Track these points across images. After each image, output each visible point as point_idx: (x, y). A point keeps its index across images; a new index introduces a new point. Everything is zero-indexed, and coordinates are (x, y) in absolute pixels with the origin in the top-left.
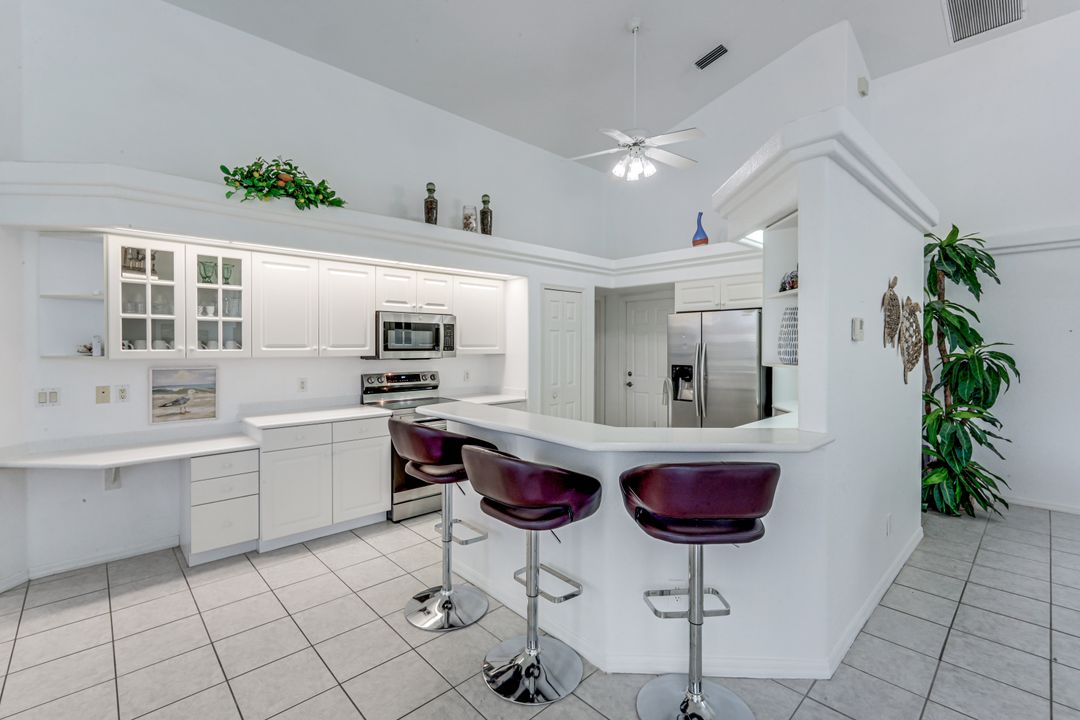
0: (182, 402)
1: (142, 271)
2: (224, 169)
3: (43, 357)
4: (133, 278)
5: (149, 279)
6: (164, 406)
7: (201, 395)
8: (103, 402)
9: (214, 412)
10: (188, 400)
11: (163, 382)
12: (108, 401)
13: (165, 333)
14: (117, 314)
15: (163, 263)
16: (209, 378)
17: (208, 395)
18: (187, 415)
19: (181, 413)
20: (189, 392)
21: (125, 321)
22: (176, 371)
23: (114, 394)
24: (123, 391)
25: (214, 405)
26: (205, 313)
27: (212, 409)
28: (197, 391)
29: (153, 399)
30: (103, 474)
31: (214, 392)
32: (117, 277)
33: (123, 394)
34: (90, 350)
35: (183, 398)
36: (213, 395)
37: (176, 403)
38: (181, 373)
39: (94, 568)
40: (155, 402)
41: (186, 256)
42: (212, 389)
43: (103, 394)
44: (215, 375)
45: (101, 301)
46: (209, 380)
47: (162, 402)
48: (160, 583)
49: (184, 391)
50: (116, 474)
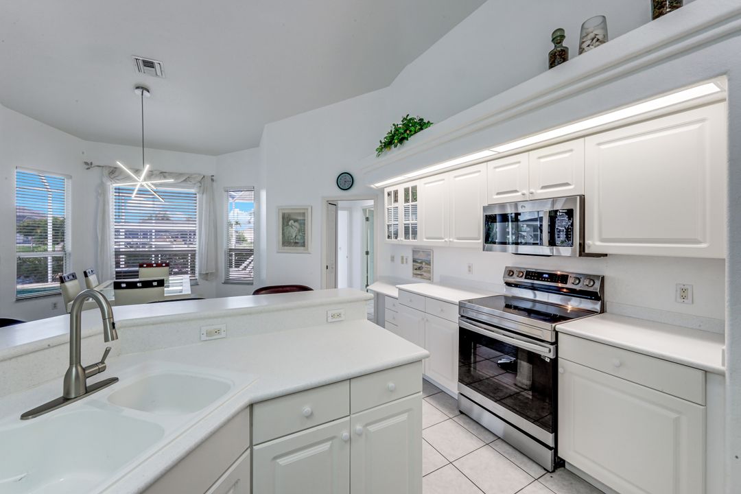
0: (421, 268)
5: (393, 205)
6: (416, 269)
7: (426, 266)
9: (430, 278)
10: (423, 268)
11: (416, 256)
18: (423, 277)
19: (420, 274)
21: (388, 226)
22: (419, 251)
24: (406, 259)
25: (430, 273)
27: (430, 275)
29: (413, 265)
31: (430, 265)
33: (406, 261)
35: (421, 266)
37: (419, 268)
38: (421, 252)
40: (414, 267)
41: (401, 190)
42: (430, 263)
43: (402, 260)
44: (430, 255)
49: (422, 263)
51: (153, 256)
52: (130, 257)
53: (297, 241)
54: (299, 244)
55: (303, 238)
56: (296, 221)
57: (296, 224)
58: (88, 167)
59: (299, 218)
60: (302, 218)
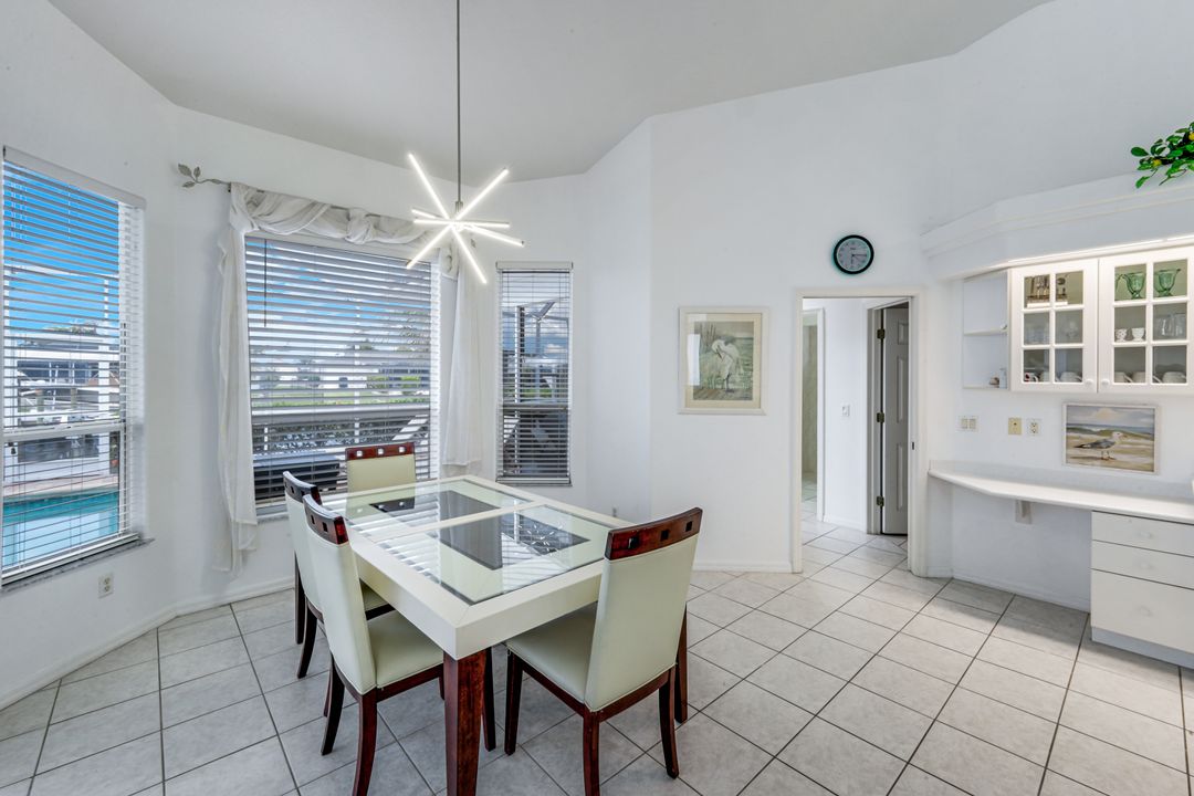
0: (1103, 445)
1: (1046, 298)
2: (1137, 151)
3: (965, 388)
4: (1036, 307)
5: (1054, 306)
6: (1081, 447)
7: (1130, 440)
8: (1015, 433)
9: (1152, 465)
10: (1113, 444)
11: (1080, 419)
12: (1020, 434)
13: (1072, 364)
14: (1019, 345)
15: (1069, 286)
16: (1145, 420)
17: (1142, 441)
18: (1113, 463)
19: (1102, 459)
20: (1115, 434)
21: (1027, 352)
22: (1097, 408)
23: (1025, 427)
24: (1034, 425)
25: (1152, 455)
26: (1129, 337)
27: (1148, 460)
28: (1126, 434)
29: (1067, 437)
30: (1014, 504)
31: (1153, 440)
32: (1019, 308)
33: (1034, 428)
34: (997, 380)
35: (1105, 441)
36: (1149, 442)
37: (1095, 445)
38: (1101, 410)
39: (1002, 593)
40: (1071, 441)
41: (1098, 271)
42: (1150, 434)
43: (1015, 425)
44: (1153, 416)
45: (1004, 334)
46: (1144, 423)
47: (1078, 442)
48: (1049, 637)
49: (1109, 433)
50: (1026, 508)
51: (357, 425)
52: (280, 430)
53: (731, 386)
54: (738, 394)
55: (748, 379)
56: (730, 341)
57: (731, 349)
58: (188, 179)
59: (738, 335)
60: (745, 335)
